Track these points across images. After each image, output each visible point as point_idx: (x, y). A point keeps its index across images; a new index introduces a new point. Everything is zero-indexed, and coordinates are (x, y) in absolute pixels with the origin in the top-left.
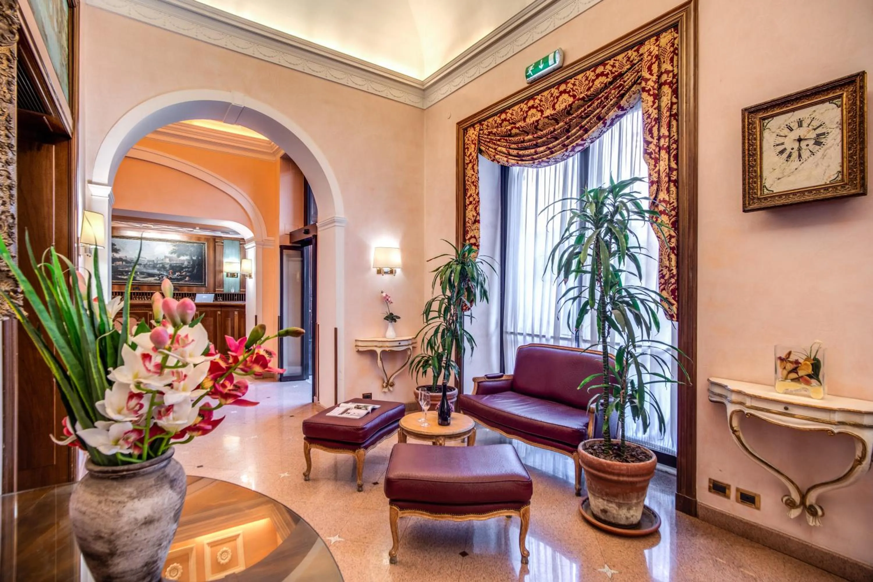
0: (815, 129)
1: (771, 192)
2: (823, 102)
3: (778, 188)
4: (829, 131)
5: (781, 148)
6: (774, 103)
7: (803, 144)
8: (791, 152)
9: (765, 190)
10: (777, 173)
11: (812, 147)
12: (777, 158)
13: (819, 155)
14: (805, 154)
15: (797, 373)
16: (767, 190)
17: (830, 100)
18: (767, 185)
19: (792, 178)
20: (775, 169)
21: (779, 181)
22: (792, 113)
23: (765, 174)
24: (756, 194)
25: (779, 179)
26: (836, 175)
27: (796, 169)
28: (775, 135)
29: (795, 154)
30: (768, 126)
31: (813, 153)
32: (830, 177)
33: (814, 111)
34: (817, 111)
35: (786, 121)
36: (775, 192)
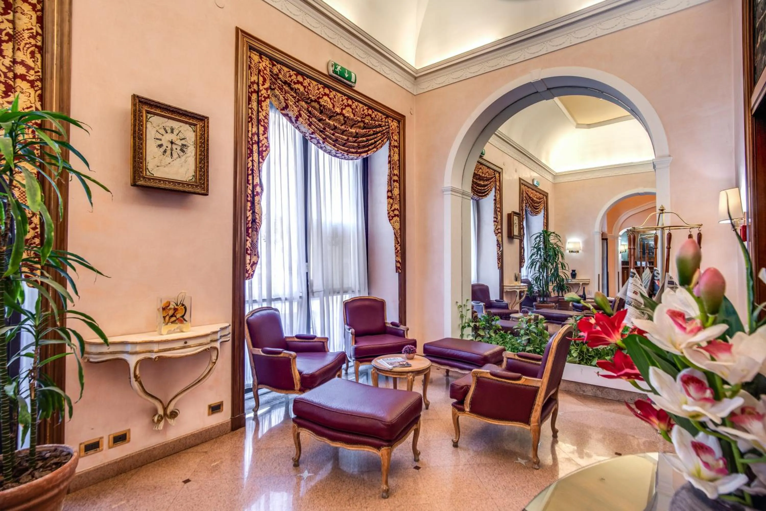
0: (181, 140)
1: (152, 175)
2: (186, 123)
3: (158, 174)
4: (189, 145)
5: (159, 142)
6: (158, 105)
7: (174, 147)
8: (166, 149)
9: (148, 172)
10: (156, 161)
11: (179, 152)
12: (156, 150)
13: (183, 158)
14: (175, 155)
15: (176, 316)
16: (149, 172)
17: (190, 124)
18: (150, 170)
19: (166, 169)
20: (155, 158)
21: (157, 168)
22: (167, 119)
23: (148, 159)
24: (141, 172)
25: (158, 166)
26: (192, 178)
27: (169, 163)
28: (155, 130)
29: (169, 152)
30: (150, 120)
31: (179, 157)
32: (189, 177)
33: (181, 126)
34: (182, 127)
35: (163, 123)
36: (155, 175)
